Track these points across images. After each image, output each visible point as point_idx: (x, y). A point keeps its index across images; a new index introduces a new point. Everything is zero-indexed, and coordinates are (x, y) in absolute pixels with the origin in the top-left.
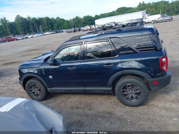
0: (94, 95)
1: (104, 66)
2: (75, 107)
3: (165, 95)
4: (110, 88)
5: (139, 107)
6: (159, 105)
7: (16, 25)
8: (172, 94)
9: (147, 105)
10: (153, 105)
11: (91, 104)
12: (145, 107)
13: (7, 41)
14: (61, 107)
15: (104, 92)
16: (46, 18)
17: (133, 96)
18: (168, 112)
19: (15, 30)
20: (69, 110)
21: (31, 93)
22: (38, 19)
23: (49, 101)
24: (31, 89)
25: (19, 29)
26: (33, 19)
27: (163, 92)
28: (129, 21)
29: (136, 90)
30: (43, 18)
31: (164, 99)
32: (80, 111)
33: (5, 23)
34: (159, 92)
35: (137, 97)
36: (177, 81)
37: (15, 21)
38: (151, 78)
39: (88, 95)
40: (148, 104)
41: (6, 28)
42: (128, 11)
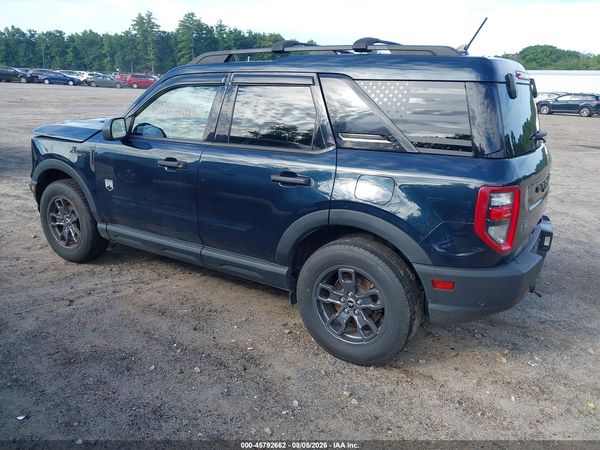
0: (251, 288)
1: (273, 177)
2: (155, 309)
3: (505, 355)
4: (284, 270)
5: (372, 368)
6: (452, 384)
7: (177, 43)
8: (532, 358)
9: (406, 372)
10: (431, 377)
11: (216, 311)
12: (394, 374)
13: (135, 86)
14: (118, 295)
15: (260, 277)
16: (271, 35)
17: (356, 317)
18: (468, 417)
19: (171, 59)
20: (133, 311)
21: (53, 226)
22: (247, 35)
23: (98, 268)
24: (55, 215)
25: (182, 56)
26: (231, 32)
27: (502, 344)
28: (550, 94)
29: (369, 300)
30: (264, 36)
31: (487, 370)
32: (164, 325)
33: (146, 31)
34: (484, 340)
35: (366, 328)
36: (590, 322)
37: (178, 30)
38: (429, 261)
39: (228, 284)
40: (413, 369)
41: (146, 45)
42: (561, 62)
